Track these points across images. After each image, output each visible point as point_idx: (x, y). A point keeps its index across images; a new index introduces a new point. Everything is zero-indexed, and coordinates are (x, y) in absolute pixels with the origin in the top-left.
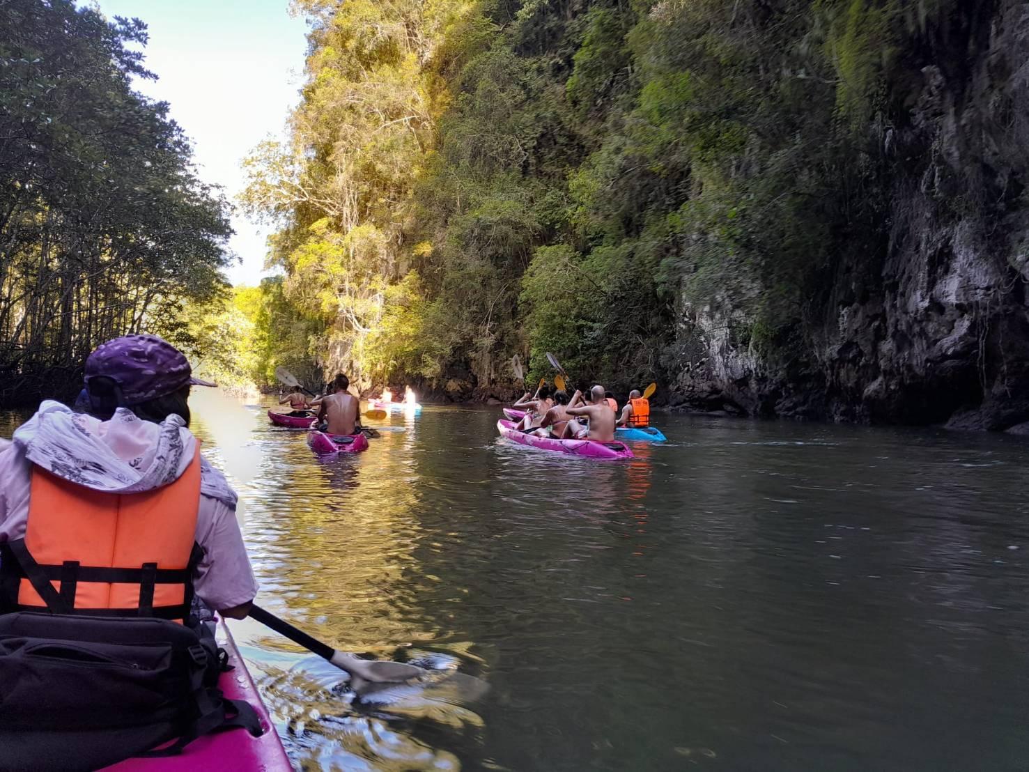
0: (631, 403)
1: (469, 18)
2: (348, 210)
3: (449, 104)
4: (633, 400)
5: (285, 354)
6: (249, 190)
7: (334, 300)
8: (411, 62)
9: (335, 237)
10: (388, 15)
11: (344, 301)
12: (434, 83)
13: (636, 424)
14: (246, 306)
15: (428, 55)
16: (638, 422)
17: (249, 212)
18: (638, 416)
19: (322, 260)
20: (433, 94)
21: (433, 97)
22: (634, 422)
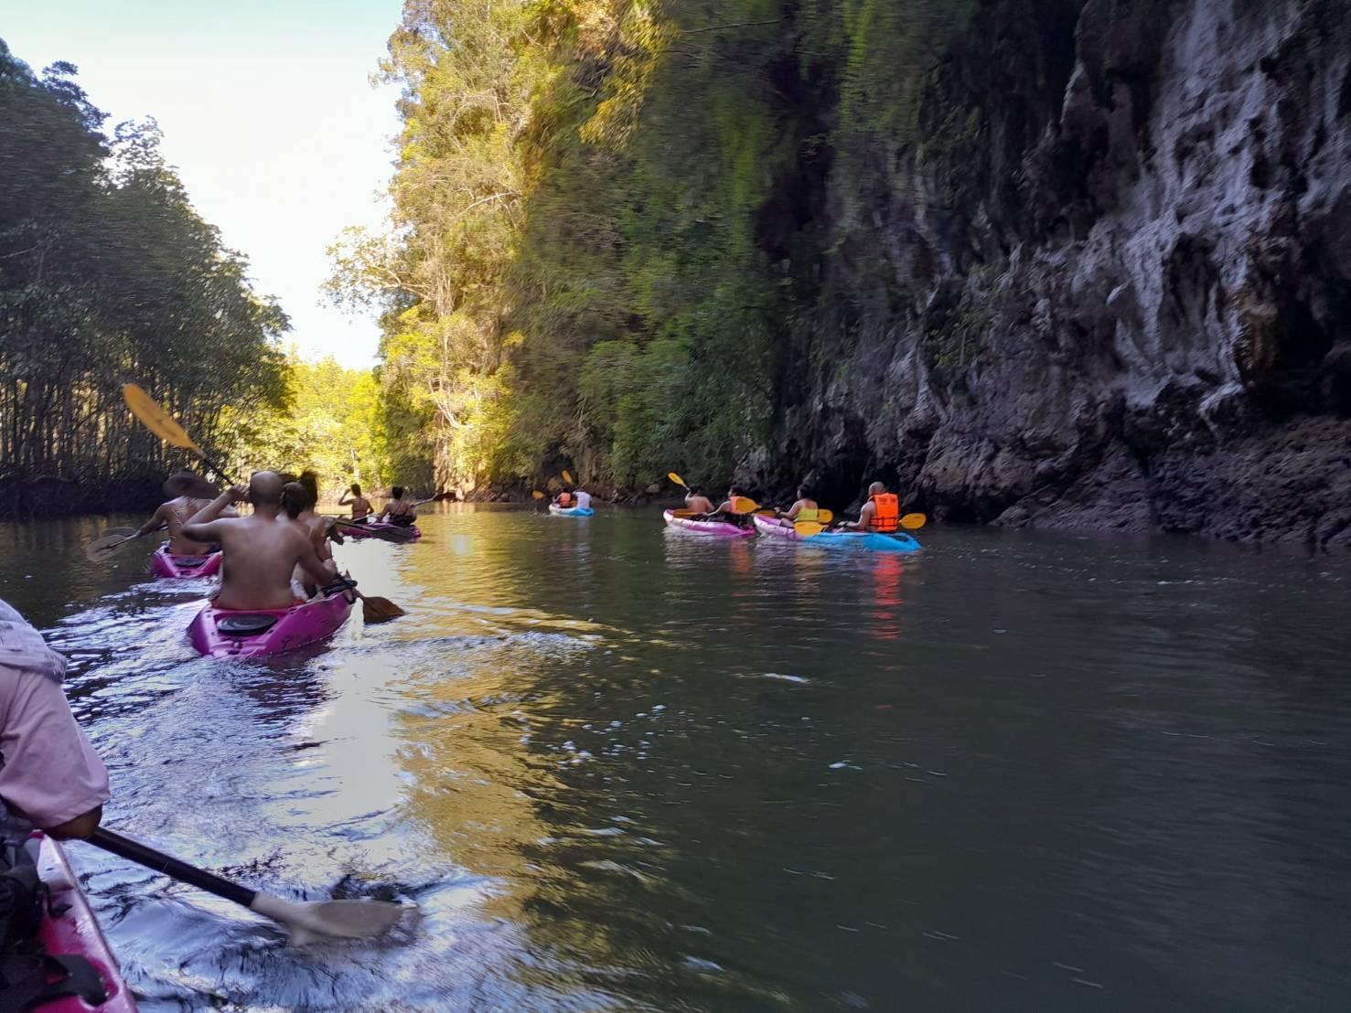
0: (873, 500)
1: (555, 85)
2: (442, 297)
3: (538, 179)
4: (877, 497)
5: (400, 453)
6: (337, 278)
7: (426, 396)
8: (502, 134)
9: (427, 326)
10: (474, 83)
11: (438, 397)
12: (529, 151)
13: (880, 529)
14: (363, 396)
15: (523, 122)
16: (883, 526)
17: (338, 301)
18: (883, 519)
19: (413, 352)
20: (527, 165)
21: (528, 171)
22: (877, 526)
